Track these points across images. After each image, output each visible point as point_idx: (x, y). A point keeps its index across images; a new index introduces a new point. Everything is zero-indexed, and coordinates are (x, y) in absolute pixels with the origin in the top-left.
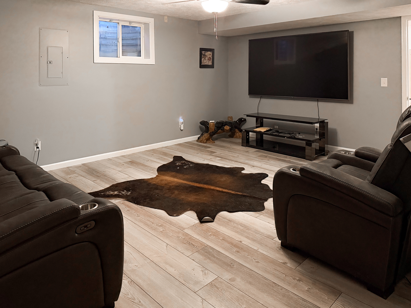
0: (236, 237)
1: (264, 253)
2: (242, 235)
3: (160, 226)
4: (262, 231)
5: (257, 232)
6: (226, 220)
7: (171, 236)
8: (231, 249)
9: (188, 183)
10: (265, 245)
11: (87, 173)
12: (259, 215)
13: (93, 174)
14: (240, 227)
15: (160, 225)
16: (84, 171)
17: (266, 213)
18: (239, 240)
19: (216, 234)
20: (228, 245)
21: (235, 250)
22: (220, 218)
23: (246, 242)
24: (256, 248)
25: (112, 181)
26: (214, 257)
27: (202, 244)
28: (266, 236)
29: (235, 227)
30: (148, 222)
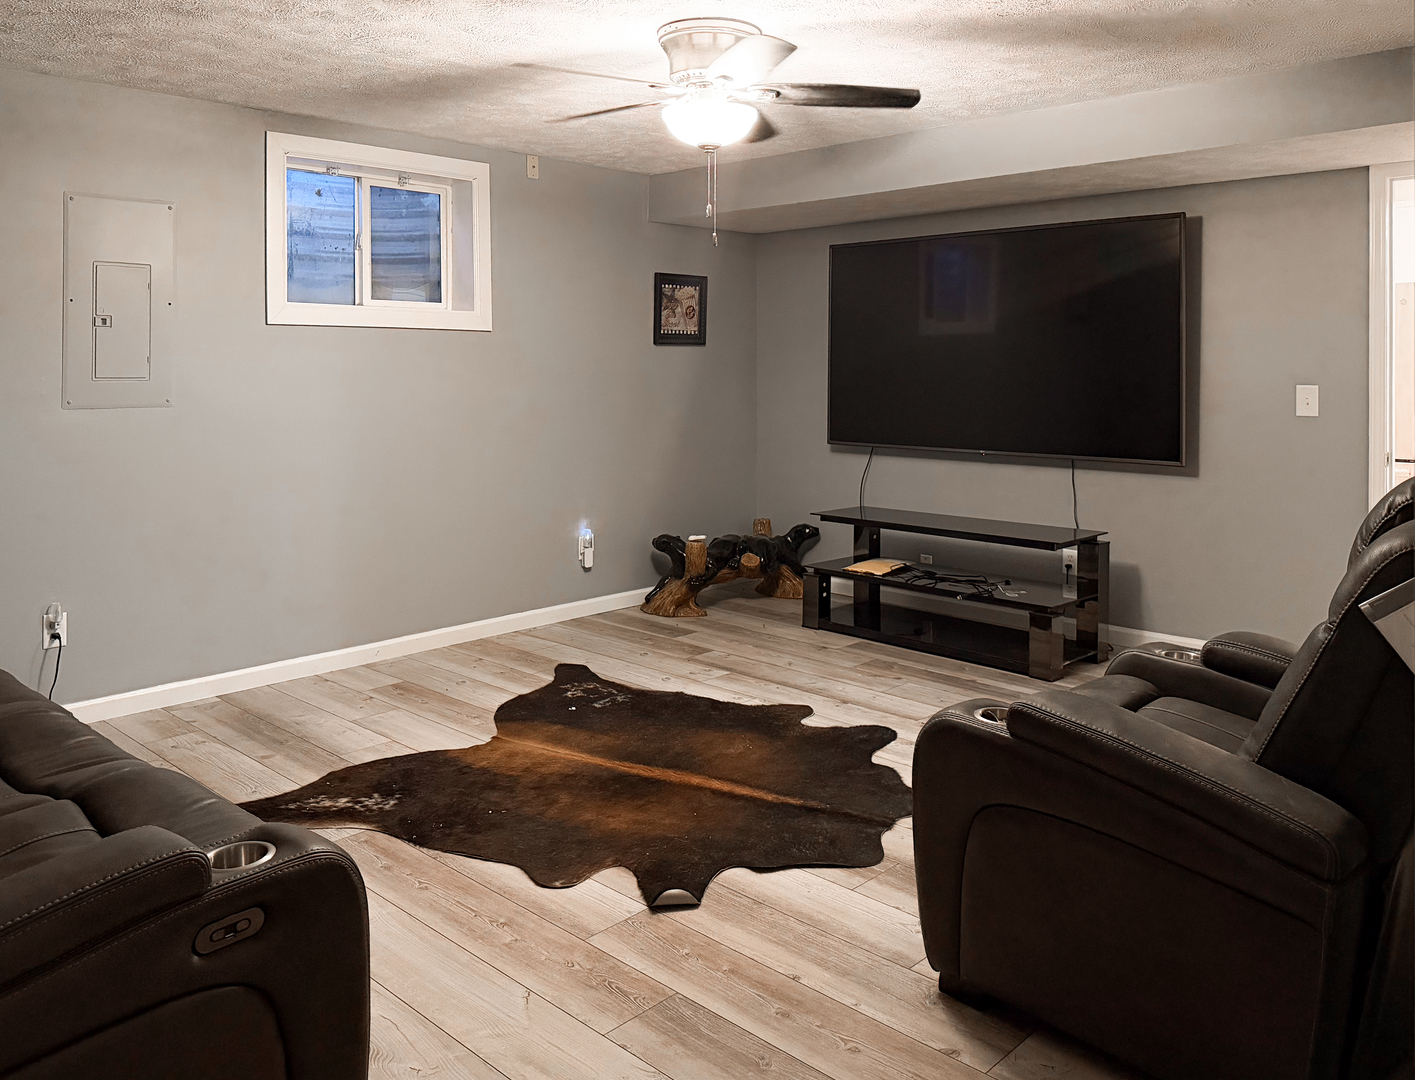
0: (779, 961)
1: (880, 1017)
2: (800, 953)
3: (505, 924)
4: (872, 937)
5: (852, 940)
6: (744, 901)
7: (542, 963)
8: (761, 1005)
9: (608, 764)
10: (884, 990)
11: (234, 729)
12: (862, 880)
13: (260, 733)
14: (792, 923)
15: (502, 920)
16: (226, 724)
17: (889, 872)
18: (791, 972)
19: (709, 951)
20: (752, 992)
21: (774, 1010)
22: (723, 891)
23: (815, 978)
24: (849, 1002)
25: (329, 760)
26: (700, 1035)
27: (656, 988)
28: (885, 955)
29: (774, 925)
30: (459, 910)
